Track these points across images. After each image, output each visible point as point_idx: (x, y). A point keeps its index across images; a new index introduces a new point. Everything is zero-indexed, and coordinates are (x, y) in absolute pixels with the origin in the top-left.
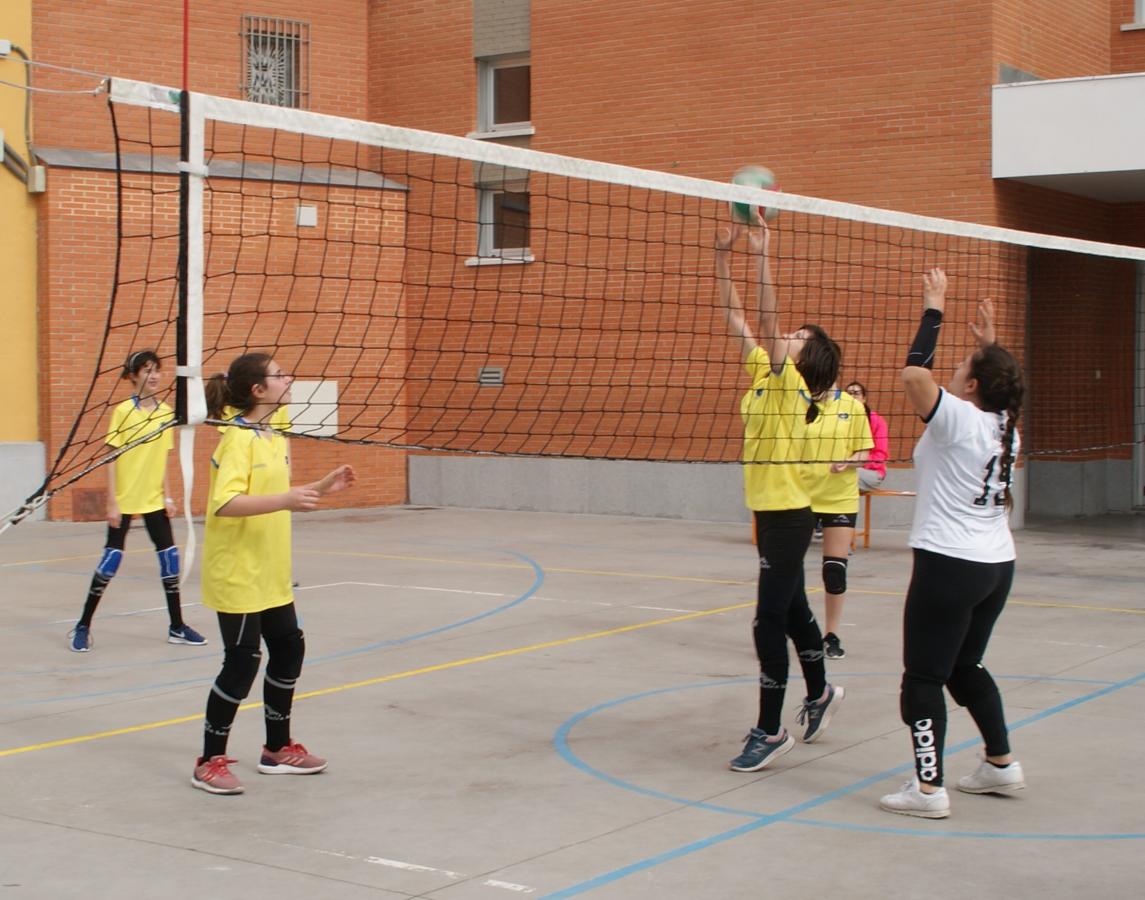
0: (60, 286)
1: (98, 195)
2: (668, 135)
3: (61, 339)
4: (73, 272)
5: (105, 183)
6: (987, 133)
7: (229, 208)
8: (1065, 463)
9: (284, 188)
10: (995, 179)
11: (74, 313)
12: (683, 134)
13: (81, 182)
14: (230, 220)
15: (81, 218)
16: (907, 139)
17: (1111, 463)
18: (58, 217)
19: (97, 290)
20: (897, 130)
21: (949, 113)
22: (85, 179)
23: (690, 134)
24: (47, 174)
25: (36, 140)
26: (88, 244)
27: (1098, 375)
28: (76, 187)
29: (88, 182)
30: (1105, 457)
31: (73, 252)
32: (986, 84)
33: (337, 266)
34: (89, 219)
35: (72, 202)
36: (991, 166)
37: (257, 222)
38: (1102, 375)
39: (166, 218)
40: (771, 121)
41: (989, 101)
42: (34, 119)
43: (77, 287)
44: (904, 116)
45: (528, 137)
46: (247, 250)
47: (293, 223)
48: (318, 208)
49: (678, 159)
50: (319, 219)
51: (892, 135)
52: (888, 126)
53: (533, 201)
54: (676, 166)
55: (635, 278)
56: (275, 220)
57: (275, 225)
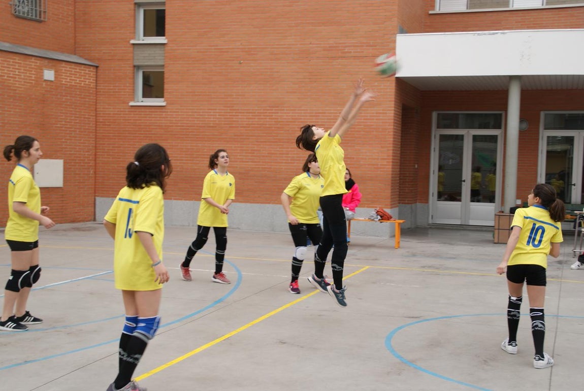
2: (238, 49)
7: (10, 68)
8: (404, 205)
9: (38, 60)
10: (396, 77)
12: (245, 48)
14: (10, 74)
16: (355, 57)
17: (419, 205)
20: (351, 52)
21: (376, 45)
23: (249, 48)
27: (416, 166)
30: (416, 202)
32: (394, 34)
33: (64, 102)
37: (24, 76)
38: (418, 166)
40: (289, 45)
41: (394, 42)
44: (354, 46)
45: (164, 44)
46: (19, 91)
47: (43, 78)
48: (55, 72)
49: (242, 60)
50: (55, 77)
51: (347, 55)
52: (346, 51)
53: (166, 76)
54: (241, 63)
55: (219, 115)
56: (34, 76)
57: (33, 78)
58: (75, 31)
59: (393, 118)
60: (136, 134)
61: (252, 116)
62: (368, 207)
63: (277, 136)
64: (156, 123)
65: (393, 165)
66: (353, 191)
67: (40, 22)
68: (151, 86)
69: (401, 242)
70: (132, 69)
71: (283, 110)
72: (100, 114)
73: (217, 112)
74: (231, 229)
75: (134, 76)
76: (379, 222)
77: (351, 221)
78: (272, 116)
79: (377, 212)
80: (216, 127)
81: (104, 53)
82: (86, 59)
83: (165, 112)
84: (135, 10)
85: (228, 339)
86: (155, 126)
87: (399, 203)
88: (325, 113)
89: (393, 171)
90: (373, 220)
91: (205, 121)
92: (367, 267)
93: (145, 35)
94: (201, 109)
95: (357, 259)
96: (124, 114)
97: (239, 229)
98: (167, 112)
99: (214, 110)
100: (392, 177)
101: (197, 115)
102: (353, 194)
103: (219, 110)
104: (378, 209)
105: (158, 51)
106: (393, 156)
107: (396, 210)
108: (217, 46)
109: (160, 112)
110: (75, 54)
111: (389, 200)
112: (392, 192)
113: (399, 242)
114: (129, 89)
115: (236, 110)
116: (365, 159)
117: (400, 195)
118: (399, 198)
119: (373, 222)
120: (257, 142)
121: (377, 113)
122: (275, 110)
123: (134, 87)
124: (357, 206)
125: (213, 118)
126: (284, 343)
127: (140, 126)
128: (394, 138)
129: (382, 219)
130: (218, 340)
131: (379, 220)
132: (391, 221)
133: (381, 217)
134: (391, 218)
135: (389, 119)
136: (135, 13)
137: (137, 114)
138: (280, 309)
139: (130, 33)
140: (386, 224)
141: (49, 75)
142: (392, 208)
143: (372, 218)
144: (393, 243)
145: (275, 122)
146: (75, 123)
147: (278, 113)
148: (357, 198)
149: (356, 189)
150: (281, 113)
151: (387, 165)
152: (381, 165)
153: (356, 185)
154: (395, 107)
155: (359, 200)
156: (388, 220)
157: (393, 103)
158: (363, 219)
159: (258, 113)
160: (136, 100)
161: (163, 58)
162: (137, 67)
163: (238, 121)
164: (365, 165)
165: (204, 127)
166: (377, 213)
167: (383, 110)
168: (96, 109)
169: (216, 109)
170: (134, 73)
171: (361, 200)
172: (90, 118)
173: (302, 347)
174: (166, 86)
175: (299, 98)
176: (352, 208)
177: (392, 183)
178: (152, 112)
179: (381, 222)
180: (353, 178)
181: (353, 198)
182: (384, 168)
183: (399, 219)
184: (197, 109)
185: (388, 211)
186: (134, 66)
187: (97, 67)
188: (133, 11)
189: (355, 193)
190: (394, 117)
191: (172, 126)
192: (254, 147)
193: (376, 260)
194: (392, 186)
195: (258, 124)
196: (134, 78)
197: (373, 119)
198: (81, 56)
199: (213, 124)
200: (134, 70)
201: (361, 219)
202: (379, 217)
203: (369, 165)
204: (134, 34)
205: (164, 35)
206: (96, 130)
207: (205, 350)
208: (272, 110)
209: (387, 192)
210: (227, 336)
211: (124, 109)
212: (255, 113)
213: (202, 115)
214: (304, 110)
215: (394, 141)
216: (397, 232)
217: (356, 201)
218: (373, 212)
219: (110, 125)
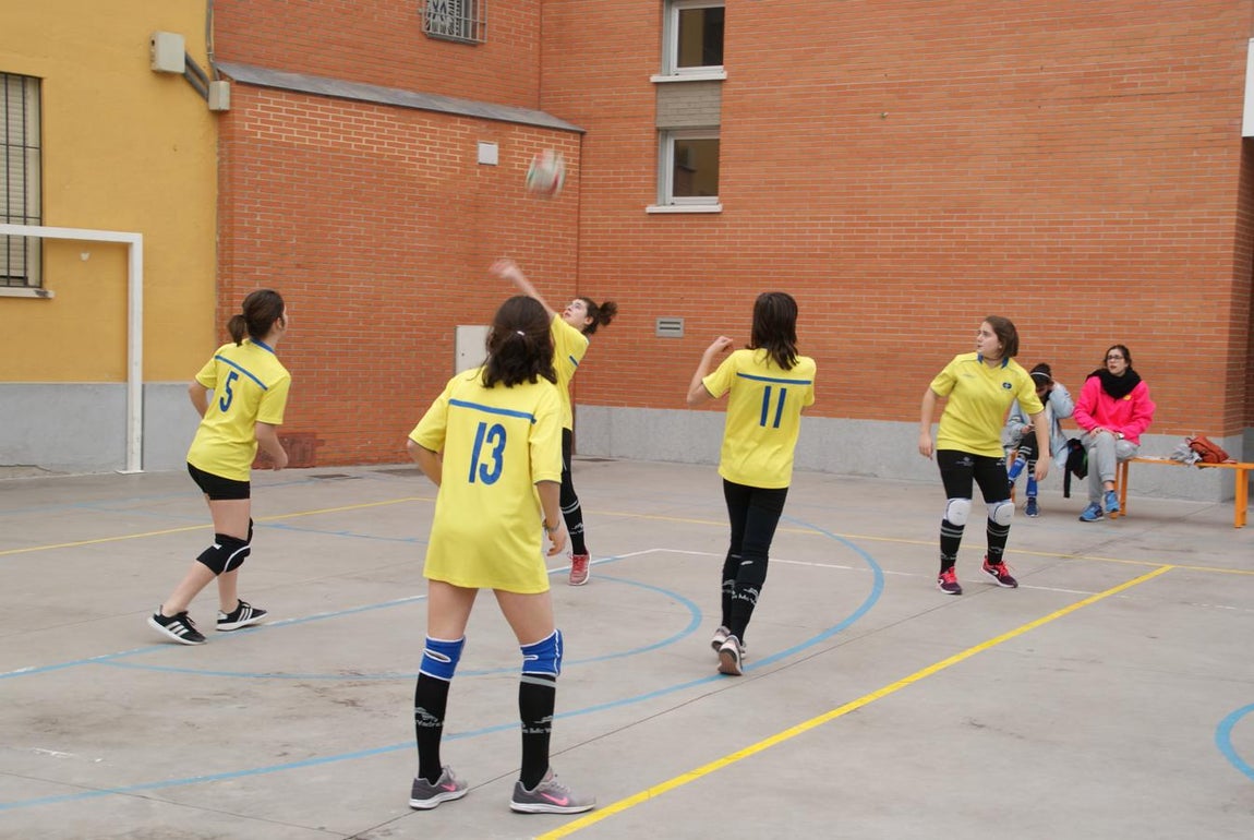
0: (246, 215)
1: (284, 118)
2: (878, 86)
3: (245, 272)
4: (259, 200)
5: (292, 105)
6: (1239, 90)
7: (414, 141)
9: (467, 123)
10: (1244, 138)
11: (258, 245)
12: (893, 85)
13: (268, 102)
14: (414, 153)
15: (268, 142)
16: (1145, 95)
18: (244, 139)
19: (283, 221)
20: (1135, 85)
21: (1196, 68)
22: (273, 99)
23: (902, 84)
24: (232, 91)
25: (218, 53)
26: (274, 170)
28: (263, 108)
29: (275, 103)
31: (259, 178)
32: (1243, 38)
33: (516, 207)
34: (275, 143)
35: (259, 124)
36: (1241, 124)
37: (441, 157)
39: (353, 148)
40: (992, 73)
41: (1244, 56)
42: (215, 30)
43: (262, 216)
44: (1143, 71)
45: (721, 81)
46: (430, 186)
47: (475, 161)
48: (500, 146)
49: (886, 111)
50: (500, 158)
51: (1129, 90)
52: (1125, 81)
53: (723, 148)
54: (884, 117)
55: (834, 231)
56: (458, 156)
57: (458, 161)
58: (541, 61)
59: (1234, 231)
60: (658, 272)
61: (907, 231)
62: (1168, 433)
63: (962, 275)
64: (701, 249)
65: (1231, 339)
66: (1135, 398)
67: (474, 45)
68: (691, 171)
69: (1248, 513)
70: (653, 136)
71: (978, 217)
72: (586, 231)
73: (830, 225)
74: (858, 477)
75: (656, 150)
76: (1196, 467)
77: (1130, 463)
78: (951, 230)
79: (1193, 445)
80: (827, 256)
81: (598, 104)
82: (561, 118)
83: (718, 225)
84: (661, 12)
85: (855, 710)
86: (698, 255)
87: (1245, 425)
88: (1071, 223)
89: (1230, 352)
90: (1182, 462)
91: (804, 243)
92: (1168, 567)
93: (680, 65)
94: (796, 219)
95: (1143, 548)
96: (635, 232)
97: (876, 476)
98: (725, 225)
99: (822, 219)
100: (1228, 366)
101: (788, 231)
102: (1134, 404)
103: (835, 219)
104: (1193, 437)
105: (708, 96)
106: (1232, 318)
107: (1239, 439)
108: (833, 82)
109: (710, 225)
110: (539, 109)
111: (1222, 418)
112: (1227, 400)
113: (1244, 513)
114: (645, 179)
115: (869, 218)
116: (1165, 324)
117: (1246, 406)
118: (1246, 412)
119: (1181, 466)
120: (917, 288)
121: (1194, 221)
122: (958, 218)
123: (656, 173)
124: (1142, 431)
125: (823, 237)
126: (981, 726)
127: (668, 255)
128: (1235, 277)
129: (1204, 461)
130: (835, 714)
131: (1197, 461)
132: (1227, 465)
133: (1201, 455)
134: (1226, 457)
135: (1224, 234)
136: (661, 18)
137: (661, 231)
138: (969, 653)
139: (651, 60)
140: (1213, 471)
141: (488, 153)
142: (1225, 435)
143: (1181, 458)
144: (1229, 513)
145: (957, 243)
146: (536, 250)
147: (964, 224)
148: (1145, 413)
149: (1143, 393)
150: (971, 224)
151: (1218, 338)
152: (1202, 338)
153: (1142, 385)
154: (1239, 207)
155: (1148, 418)
156: (1219, 462)
157: (1236, 196)
158: (1158, 459)
159: (920, 224)
160: (660, 201)
161: (718, 110)
162: (664, 132)
163: (876, 243)
164: (1164, 337)
165: (803, 256)
166: (1190, 446)
167: (1209, 214)
168: (579, 220)
169: (828, 219)
170: (656, 144)
171: (1154, 417)
172: (565, 241)
173: (1021, 737)
174: (722, 171)
175: (1011, 191)
176: (1132, 435)
177: (1228, 379)
178: (694, 225)
179: (1201, 467)
180: (1134, 368)
181: (1133, 413)
182: (1209, 345)
183: (1245, 461)
184: (788, 219)
185: (1218, 442)
186: (658, 130)
187: (582, 134)
188: (657, 15)
189: (1139, 401)
190: (1237, 228)
191: (735, 255)
192: (910, 300)
193: (1190, 551)
194: (1228, 386)
195: (919, 249)
196: (656, 156)
197: (1186, 235)
198: (550, 113)
199: (821, 249)
200: (657, 138)
201: (1153, 458)
202: (1197, 456)
203: (1172, 337)
204: (658, 61)
205: (720, 63)
206: (578, 265)
207: (809, 731)
208: (952, 217)
209: (1217, 400)
210: (854, 705)
211: (635, 220)
212: (913, 224)
213: (798, 231)
214: (1023, 217)
215: (1234, 283)
216: (1240, 490)
217: (1142, 420)
218: (1182, 445)
219: (606, 254)
